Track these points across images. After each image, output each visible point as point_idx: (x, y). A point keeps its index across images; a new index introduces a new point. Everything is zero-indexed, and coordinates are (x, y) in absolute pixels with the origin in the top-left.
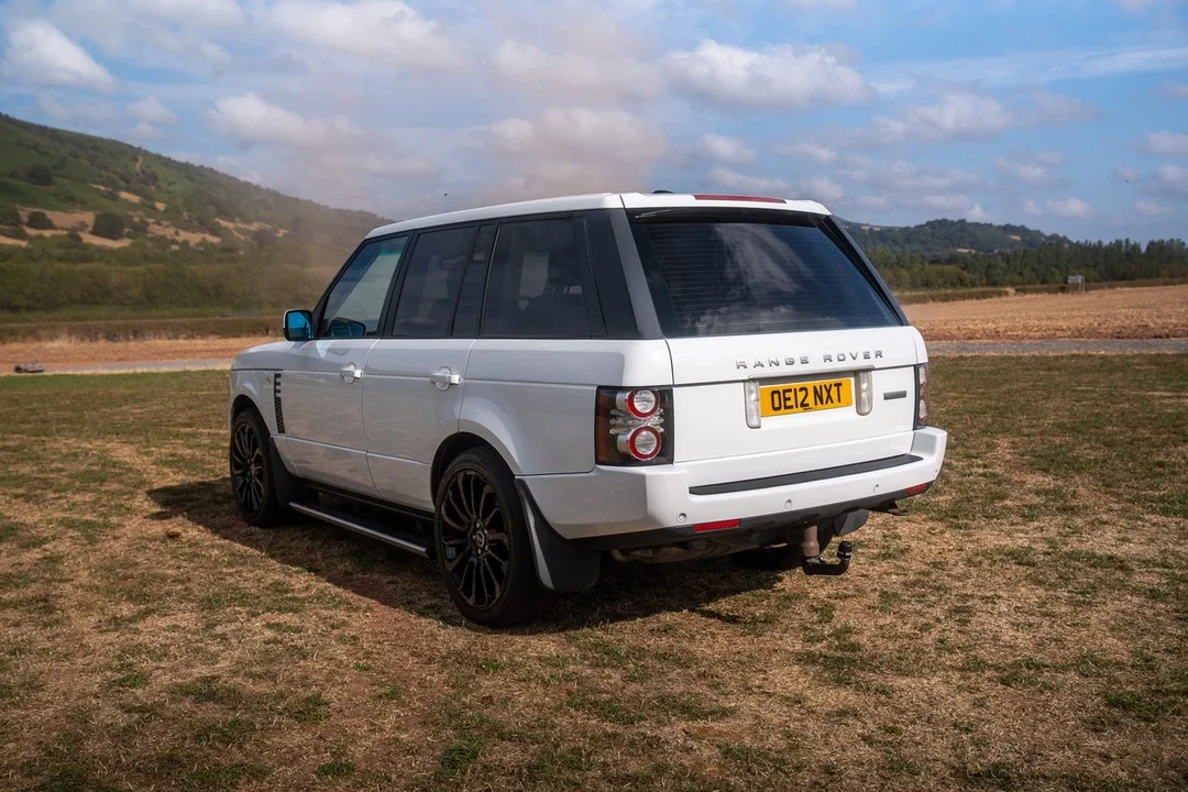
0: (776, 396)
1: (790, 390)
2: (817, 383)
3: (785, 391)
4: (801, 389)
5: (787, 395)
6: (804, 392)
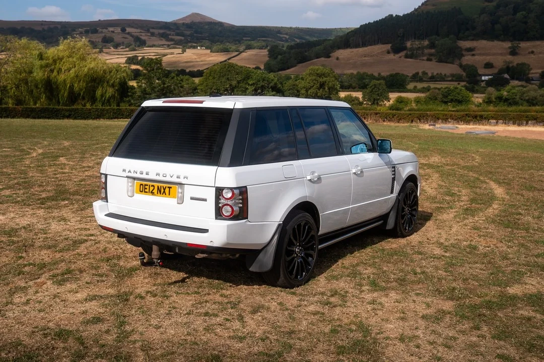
1: (147, 185)
3: (145, 185)
4: (152, 186)
5: (146, 187)
6: (153, 187)
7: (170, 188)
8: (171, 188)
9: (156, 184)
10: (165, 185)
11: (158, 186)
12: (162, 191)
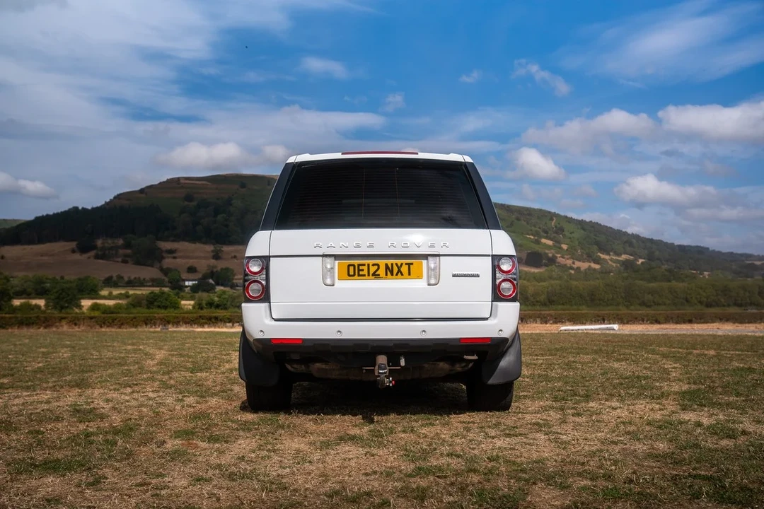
0: (352, 268)
1: (364, 265)
2: (389, 262)
3: (359, 265)
4: (373, 265)
5: (361, 268)
6: (376, 267)
7: (409, 265)
8: (412, 264)
9: (382, 263)
10: (399, 262)
11: (386, 265)
12: (396, 270)
